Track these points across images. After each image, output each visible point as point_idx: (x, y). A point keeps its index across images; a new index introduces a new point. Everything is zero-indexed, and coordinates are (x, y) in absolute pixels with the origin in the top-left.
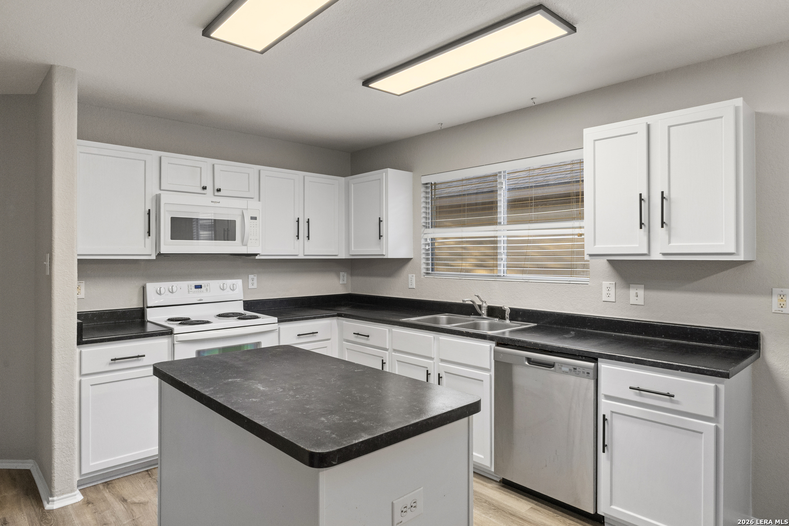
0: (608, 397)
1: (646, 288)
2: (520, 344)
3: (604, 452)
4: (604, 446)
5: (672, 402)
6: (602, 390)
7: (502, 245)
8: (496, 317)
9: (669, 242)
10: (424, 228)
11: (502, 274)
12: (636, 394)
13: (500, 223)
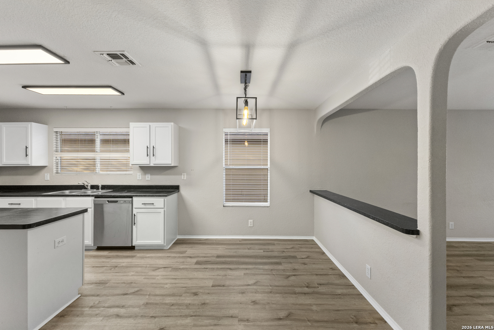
0: (136, 208)
1: (151, 175)
2: (105, 196)
3: (134, 225)
4: (134, 223)
5: (154, 206)
6: (134, 206)
7: (98, 160)
8: (95, 189)
9: (155, 161)
10: (55, 152)
11: (98, 172)
12: (144, 206)
13: (97, 152)
